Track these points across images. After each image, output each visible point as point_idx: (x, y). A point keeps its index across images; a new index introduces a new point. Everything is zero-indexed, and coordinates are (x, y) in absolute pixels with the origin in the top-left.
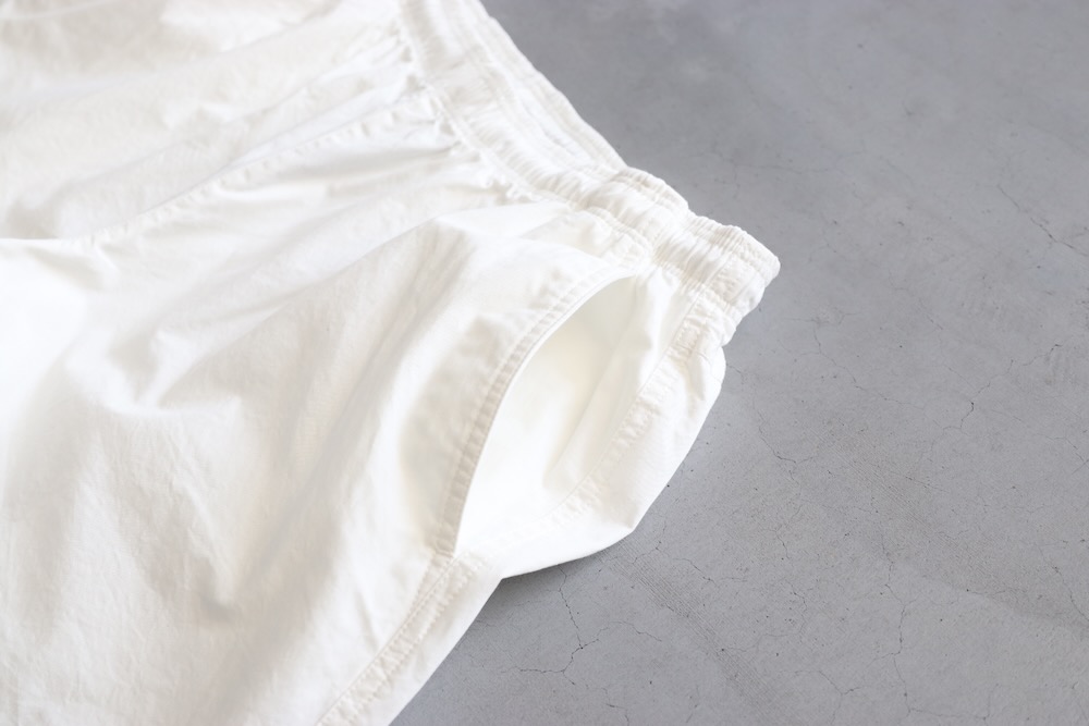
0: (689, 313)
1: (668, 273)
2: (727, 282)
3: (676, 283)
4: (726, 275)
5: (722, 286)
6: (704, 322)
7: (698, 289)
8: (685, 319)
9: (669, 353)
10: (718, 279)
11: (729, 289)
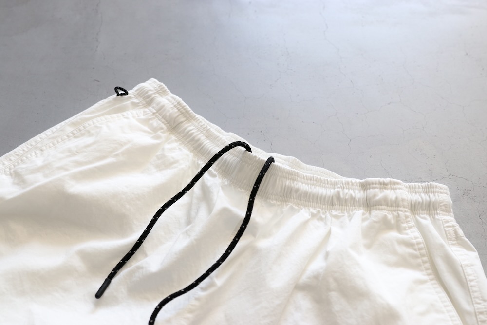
0: (443, 225)
1: (421, 216)
2: (444, 205)
3: (427, 217)
4: (442, 203)
5: (443, 207)
6: (451, 225)
7: (437, 214)
8: (444, 227)
9: (450, 243)
10: (441, 206)
11: (446, 207)
